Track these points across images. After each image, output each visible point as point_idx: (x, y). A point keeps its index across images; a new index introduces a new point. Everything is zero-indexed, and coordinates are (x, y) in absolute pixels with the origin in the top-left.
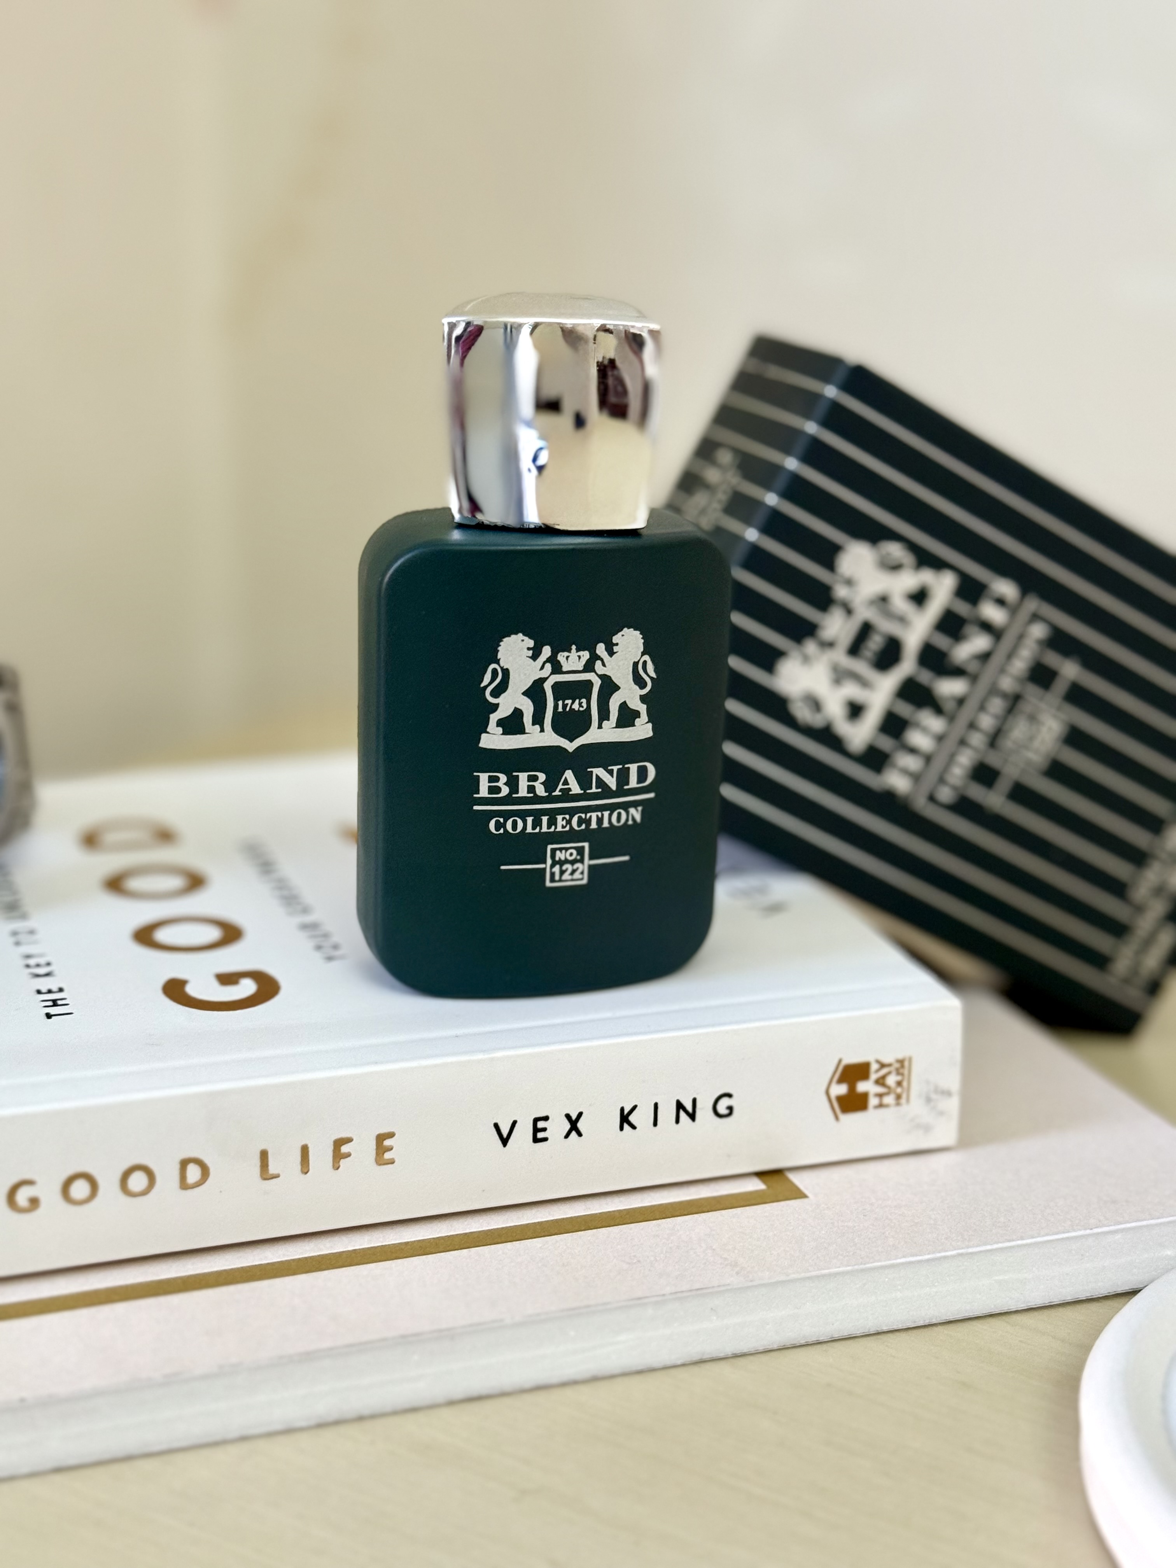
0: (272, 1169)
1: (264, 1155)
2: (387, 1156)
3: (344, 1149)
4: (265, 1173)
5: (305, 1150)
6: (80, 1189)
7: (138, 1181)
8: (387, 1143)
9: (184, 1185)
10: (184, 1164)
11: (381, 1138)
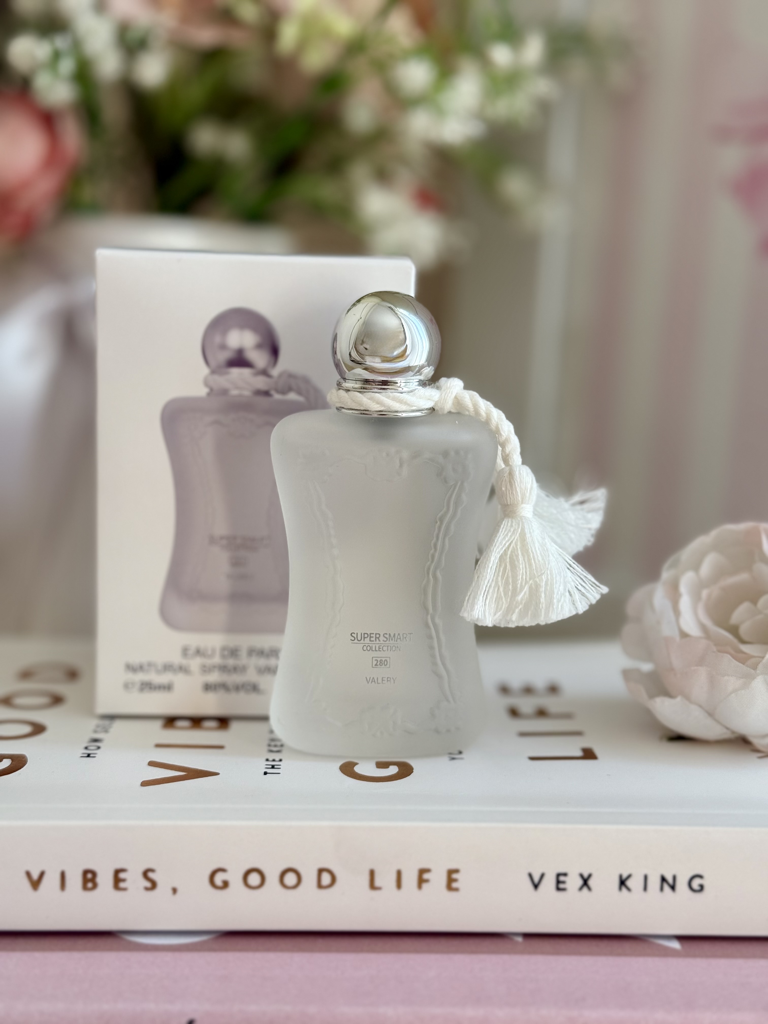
0: (377, 883)
1: (372, 873)
2: (455, 885)
3: (426, 876)
4: (373, 886)
5: (399, 873)
6: (254, 879)
7: (290, 879)
8: (455, 876)
9: (320, 886)
10: (321, 871)
11: (451, 872)
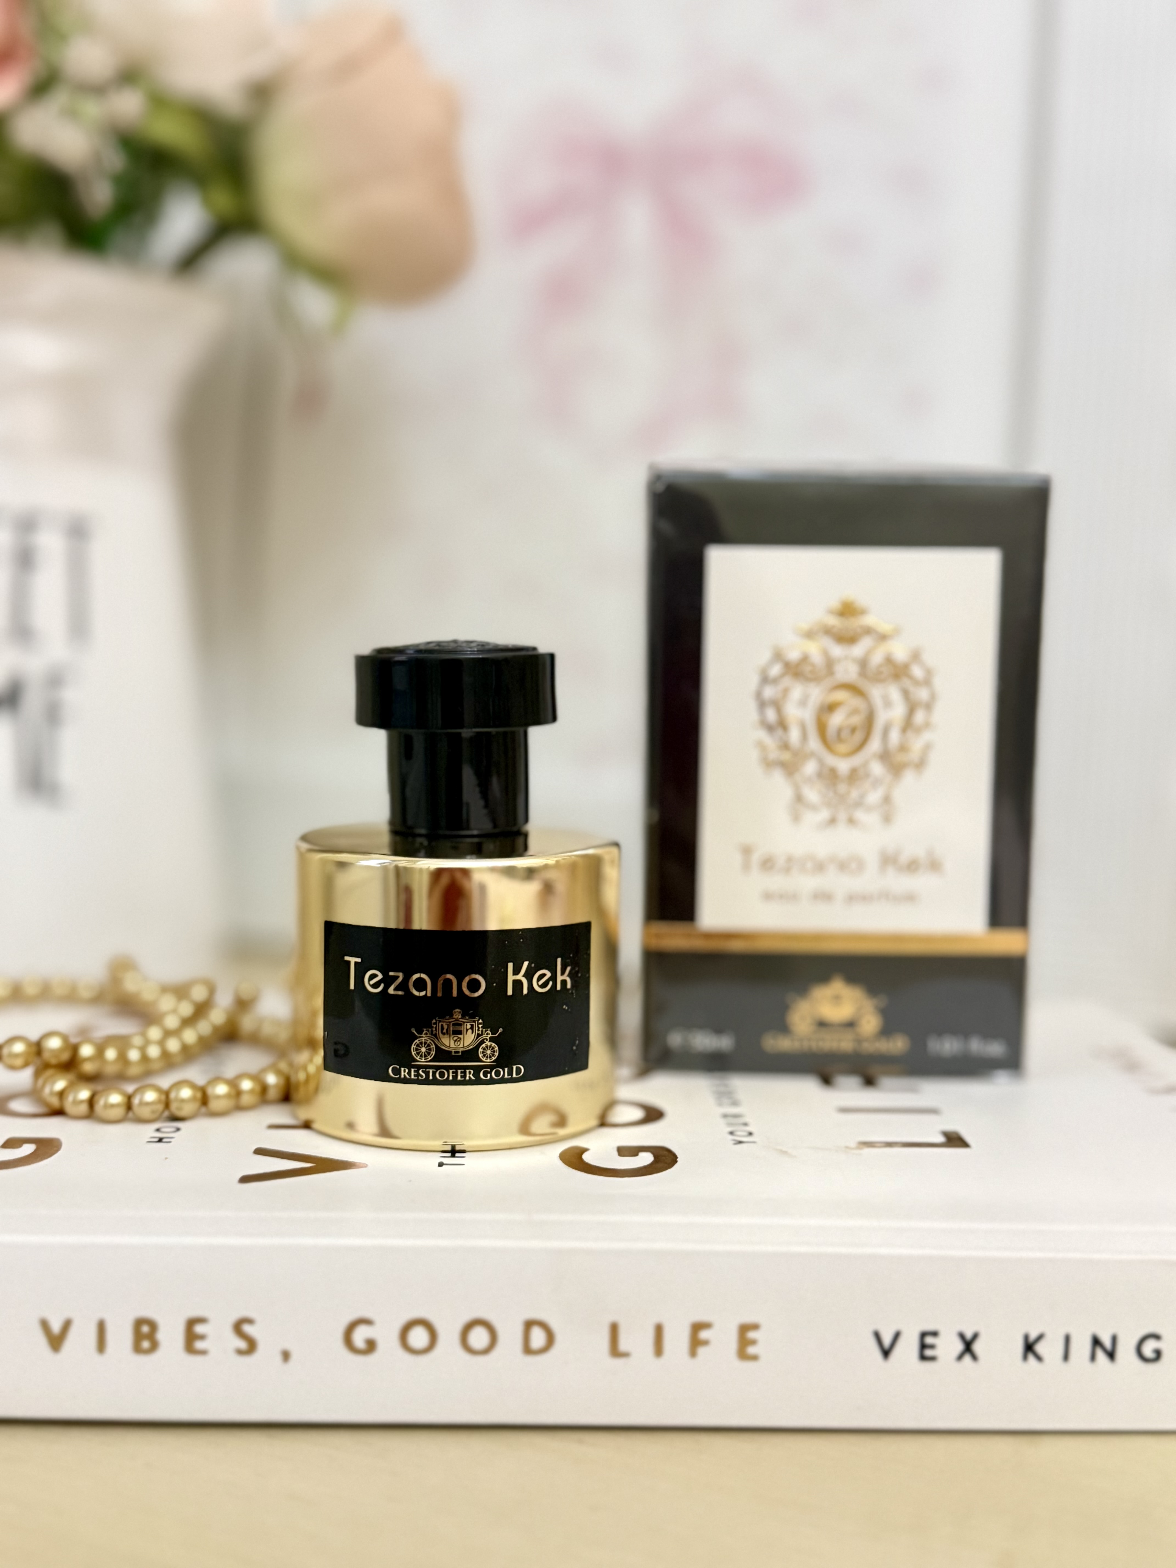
0: (623, 1346)
1: (614, 1329)
2: (751, 1350)
3: (704, 1335)
4: (615, 1351)
5: (659, 1330)
6: (419, 1337)
7: (479, 1338)
8: (751, 1335)
9: (528, 1350)
10: (529, 1325)
11: (744, 1329)
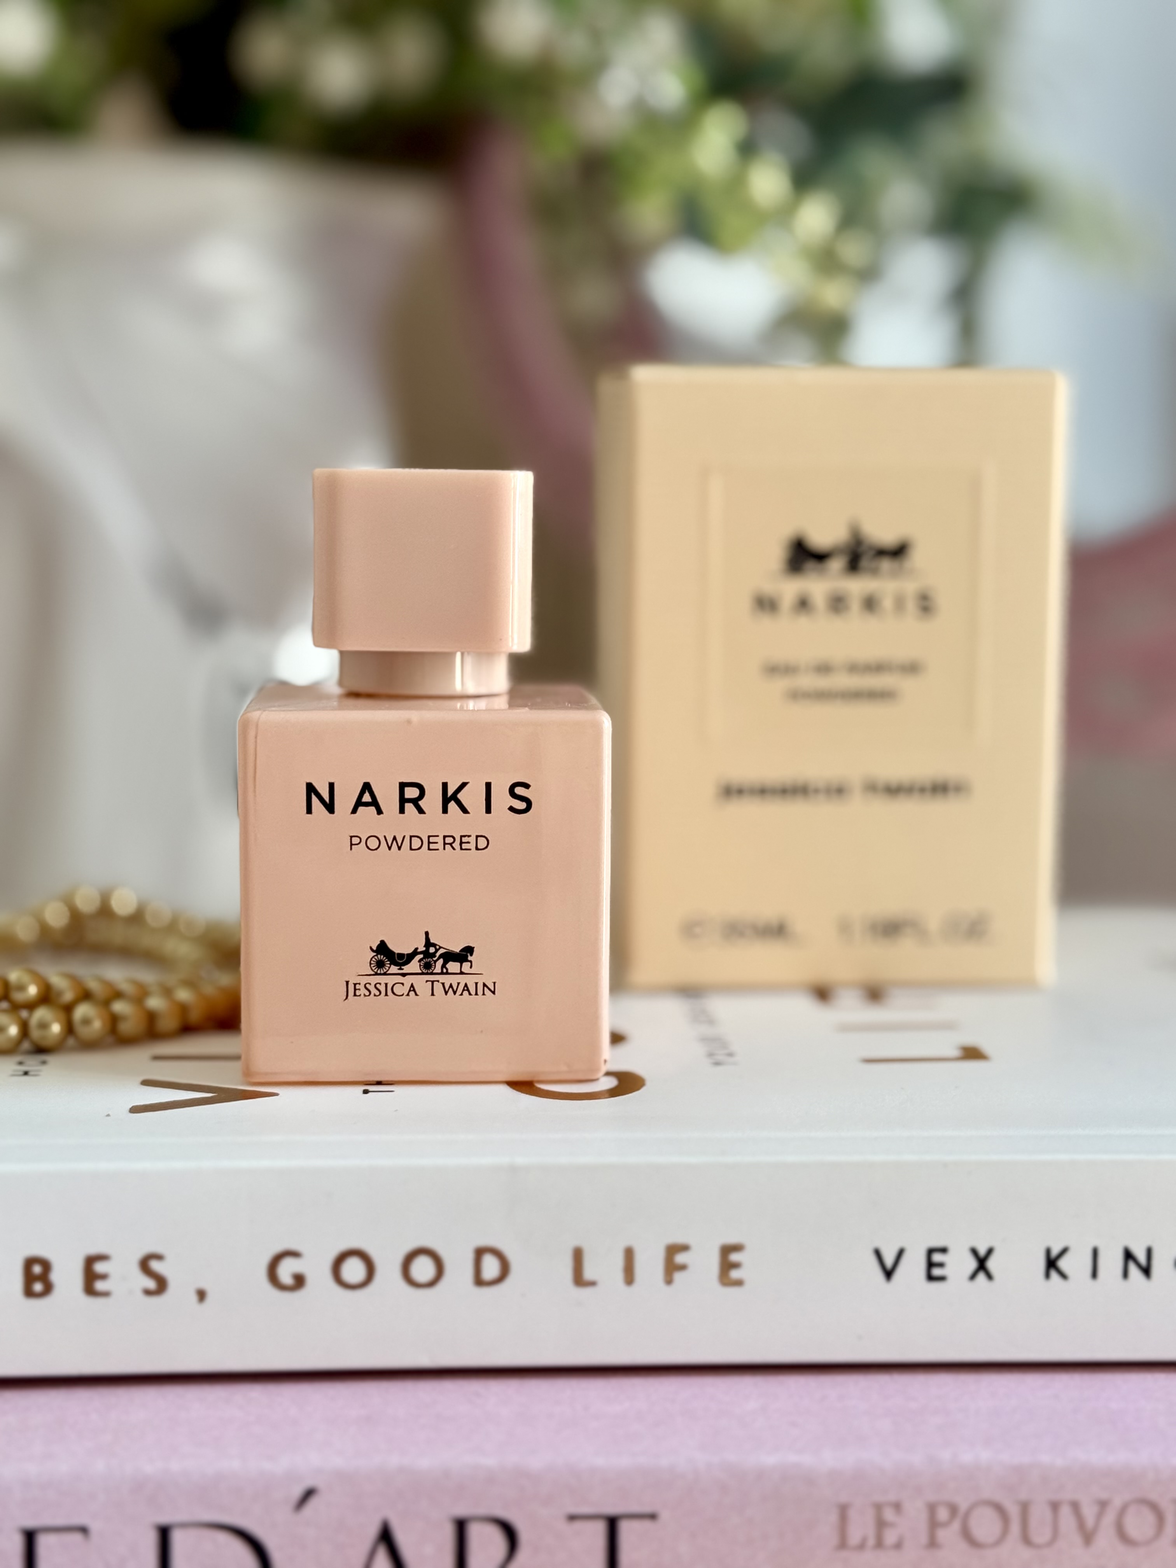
0: (589, 1274)
1: (578, 1255)
2: (735, 1274)
3: (680, 1258)
4: (579, 1280)
5: (629, 1254)
6: (354, 1270)
7: (423, 1269)
8: (734, 1257)
9: (479, 1281)
10: (479, 1253)
11: (727, 1250)
